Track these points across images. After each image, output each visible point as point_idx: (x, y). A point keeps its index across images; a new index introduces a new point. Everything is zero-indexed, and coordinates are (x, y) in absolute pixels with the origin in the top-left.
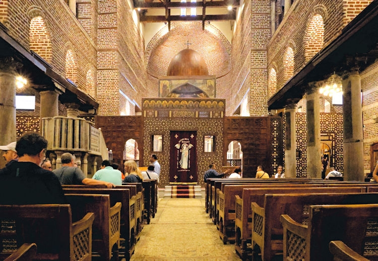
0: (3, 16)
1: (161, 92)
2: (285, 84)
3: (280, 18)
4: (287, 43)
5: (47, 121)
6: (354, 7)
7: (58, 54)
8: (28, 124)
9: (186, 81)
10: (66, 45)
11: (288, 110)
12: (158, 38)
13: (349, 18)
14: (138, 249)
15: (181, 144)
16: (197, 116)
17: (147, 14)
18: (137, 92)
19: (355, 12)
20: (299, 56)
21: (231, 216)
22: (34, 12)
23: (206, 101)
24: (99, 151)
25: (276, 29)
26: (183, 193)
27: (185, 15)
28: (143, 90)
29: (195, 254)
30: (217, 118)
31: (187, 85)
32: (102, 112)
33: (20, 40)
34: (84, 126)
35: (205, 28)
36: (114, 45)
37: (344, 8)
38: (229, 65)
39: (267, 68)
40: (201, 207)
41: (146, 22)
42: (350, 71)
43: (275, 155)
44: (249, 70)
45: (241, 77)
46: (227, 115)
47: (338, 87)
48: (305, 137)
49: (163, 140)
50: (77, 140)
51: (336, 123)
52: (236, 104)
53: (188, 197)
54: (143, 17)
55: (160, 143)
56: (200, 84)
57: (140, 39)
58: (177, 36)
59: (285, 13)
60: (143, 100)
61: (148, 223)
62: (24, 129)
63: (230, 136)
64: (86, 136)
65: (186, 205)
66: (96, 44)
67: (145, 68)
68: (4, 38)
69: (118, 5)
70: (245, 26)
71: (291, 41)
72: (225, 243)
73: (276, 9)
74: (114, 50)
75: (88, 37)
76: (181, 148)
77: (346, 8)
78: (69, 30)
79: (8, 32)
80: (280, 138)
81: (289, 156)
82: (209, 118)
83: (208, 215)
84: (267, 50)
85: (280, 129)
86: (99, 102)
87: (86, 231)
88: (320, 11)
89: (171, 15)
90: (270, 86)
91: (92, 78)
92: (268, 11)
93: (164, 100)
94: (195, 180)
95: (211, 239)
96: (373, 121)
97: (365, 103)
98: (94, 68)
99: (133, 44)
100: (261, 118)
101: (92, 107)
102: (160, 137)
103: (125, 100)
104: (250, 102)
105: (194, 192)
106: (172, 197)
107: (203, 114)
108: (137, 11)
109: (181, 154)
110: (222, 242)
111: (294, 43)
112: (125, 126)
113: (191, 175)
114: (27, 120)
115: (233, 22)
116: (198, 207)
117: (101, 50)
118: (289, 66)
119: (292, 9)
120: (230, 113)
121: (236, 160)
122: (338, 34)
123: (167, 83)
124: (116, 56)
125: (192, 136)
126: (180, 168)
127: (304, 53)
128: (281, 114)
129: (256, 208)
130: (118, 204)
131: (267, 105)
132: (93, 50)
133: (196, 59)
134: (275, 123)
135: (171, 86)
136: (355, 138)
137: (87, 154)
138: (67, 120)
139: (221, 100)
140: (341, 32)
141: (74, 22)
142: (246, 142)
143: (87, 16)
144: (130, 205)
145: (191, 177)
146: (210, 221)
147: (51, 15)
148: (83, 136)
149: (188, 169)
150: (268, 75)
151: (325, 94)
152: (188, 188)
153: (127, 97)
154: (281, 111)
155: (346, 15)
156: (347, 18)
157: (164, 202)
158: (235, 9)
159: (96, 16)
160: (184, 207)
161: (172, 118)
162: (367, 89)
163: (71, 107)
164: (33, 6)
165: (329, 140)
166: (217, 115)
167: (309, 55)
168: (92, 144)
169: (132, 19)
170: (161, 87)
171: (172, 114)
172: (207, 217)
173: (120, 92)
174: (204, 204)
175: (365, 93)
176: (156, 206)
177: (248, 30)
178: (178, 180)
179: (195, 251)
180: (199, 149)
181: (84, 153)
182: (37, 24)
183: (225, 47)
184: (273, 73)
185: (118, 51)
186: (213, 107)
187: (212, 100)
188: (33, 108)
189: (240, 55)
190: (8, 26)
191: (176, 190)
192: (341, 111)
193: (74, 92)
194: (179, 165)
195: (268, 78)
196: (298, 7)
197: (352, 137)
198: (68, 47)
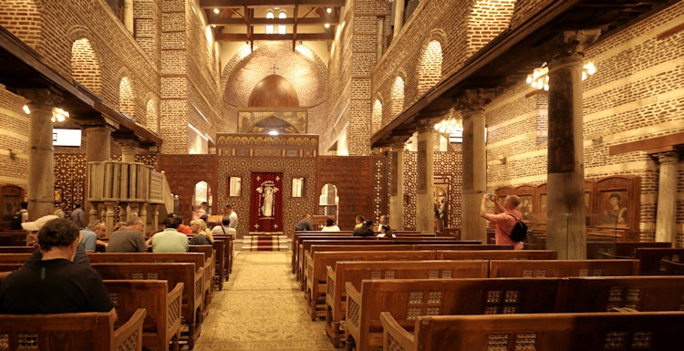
0: (35, 40)
1: (240, 126)
2: (391, 119)
3: (389, 39)
4: (395, 71)
5: (94, 166)
6: (481, 34)
7: (110, 83)
8: (72, 163)
9: (272, 113)
10: (120, 71)
11: (395, 150)
12: (238, 60)
13: (474, 47)
14: (205, 330)
15: (264, 187)
16: (284, 155)
17: (224, 31)
18: (210, 125)
19: (482, 41)
20: (410, 87)
21: (322, 288)
22: (77, 33)
23: (296, 137)
24: (161, 198)
25: (383, 53)
26: (265, 246)
27: (272, 33)
28: (218, 122)
29: (275, 337)
30: (308, 158)
31: (272, 117)
32: (167, 150)
33: (58, 68)
34: (142, 171)
35: (296, 48)
36: (183, 70)
37: (468, 35)
38: (325, 93)
39: (371, 99)
40: (286, 264)
41: (223, 41)
42: (473, 110)
43: (378, 200)
44: (349, 101)
45: (339, 109)
46: (320, 154)
47: (458, 122)
48: (415, 179)
49: (241, 182)
50: (133, 189)
51: (453, 163)
52: (332, 139)
53: (271, 250)
54: (219, 36)
55: (238, 186)
56: (288, 117)
57: (215, 62)
58: (261, 58)
59: (395, 34)
60: (218, 136)
61: (220, 290)
62: (66, 169)
63: (323, 179)
64: (145, 183)
65: (268, 261)
66: (160, 69)
67: (221, 95)
68: (36, 68)
69: (188, 21)
70: (346, 47)
71: (401, 69)
72: (314, 320)
73: (383, 29)
74: (181, 76)
75: (149, 61)
76: (263, 192)
77: (471, 35)
78: (125, 52)
79: (42, 61)
80: (384, 181)
81: (395, 203)
82: (298, 157)
83: (293, 276)
84: (372, 78)
85: (384, 170)
86: (162, 138)
87: (134, 334)
88: (437, 37)
89: (255, 32)
90: (374, 121)
91: (154, 110)
92: (374, 31)
93: (244, 136)
94: (280, 229)
95: (296, 312)
96: (500, 162)
97: (490, 141)
98: (155, 98)
99: (207, 68)
100: (362, 158)
101: (153, 144)
102: (239, 179)
103: (196, 134)
104: (349, 138)
105: (279, 244)
106: (251, 250)
107: (292, 153)
108: (212, 27)
109: (263, 199)
110: (310, 317)
111: (404, 73)
112: (194, 166)
113: (276, 223)
114: (70, 159)
115: (331, 43)
116: (283, 264)
117: (166, 76)
118: (397, 98)
119: (403, 32)
120: (324, 151)
121: (331, 206)
122: (459, 66)
123: (248, 115)
124: (184, 82)
125: (278, 178)
126: (263, 216)
127: (417, 84)
128: (386, 153)
129: (350, 290)
130: (180, 286)
131: (369, 143)
132: (155, 76)
133: (284, 86)
134: (379, 164)
135: (253, 118)
136: (476, 188)
137: (146, 204)
138: (121, 165)
139: (313, 137)
140: (463, 65)
141: (131, 43)
142: (342, 185)
143: (147, 35)
144: (195, 281)
145: (276, 226)
146: (297, 285)
147: (100, 36)
148: (141, 184)
149: (272, 216)
150: (372, 107)
151: (442, 131)
152: (271, 239)
153: (197, 131)
154: (386, 149)
155: (470, 44)
156: (471, 47)
157: (241, 257)
158: (334, 26)
159: (159, 35)
160: (266, 264)
161: (254, 156)
162: (493, 124)
163: (127, 145)
164: (77, 26)
165: (445, 183)
166: (308, 153)
167: (423, 86)
168: (152, 190)
169: (205, 38)
170: (240, 120)
171: (254, 153)
172: (292, 280)
173: (190, 125)
174: (290, 260)
175: (490, 129)
176: (231, 266)
177: (349, 53)
178: (259, 230)
179: (276, 331)
180: (285, 193)
181: (141, 204)
182: (82, 48)
183: (321, 71)
184: (378, 106)
185: (187, 78)
186: (304, 145)
187: (302, 137)
188: (79, 144)
189: (338, 82)
190: (42, 53)
191: (256, 241)
192: (460, 150)
193: (132, 128)
194: (261, 212)
195: (371, 110)
196: (411, 30)
197: (473, 188)
198: (123, 75)
